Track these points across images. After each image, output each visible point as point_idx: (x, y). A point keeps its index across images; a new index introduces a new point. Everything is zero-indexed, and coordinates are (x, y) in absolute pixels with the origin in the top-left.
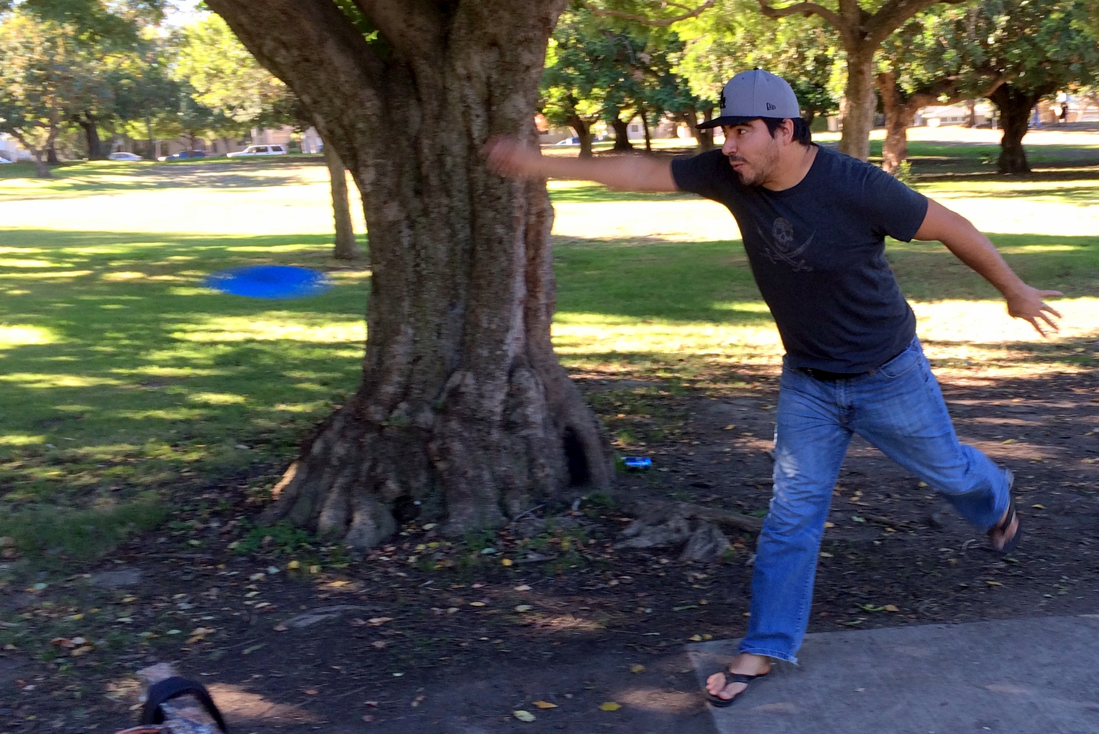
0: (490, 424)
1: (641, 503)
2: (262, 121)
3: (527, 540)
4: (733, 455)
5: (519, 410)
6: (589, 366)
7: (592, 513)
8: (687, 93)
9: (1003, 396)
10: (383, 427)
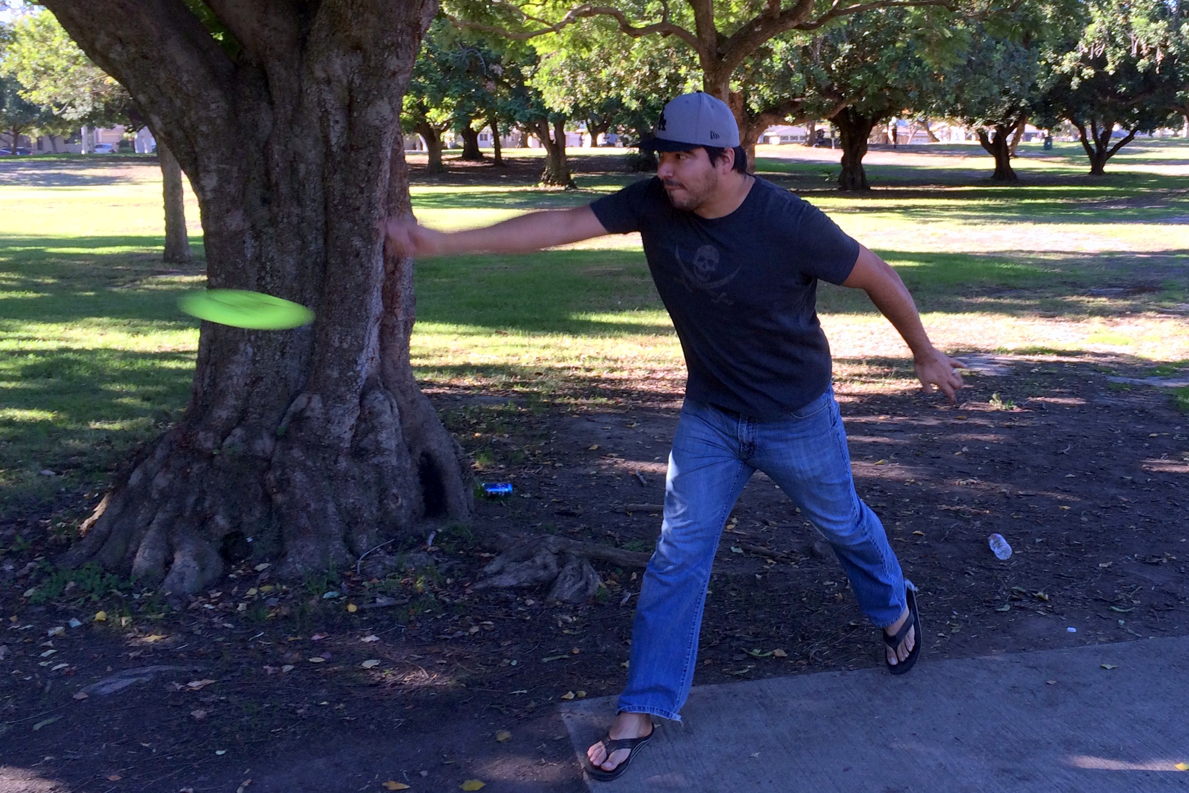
0: (338, 452)
1: (504, 535)
2: (92, 120)
3: (375, 580)
4: (601, 478)
5: (371, 436)
6: (443, 379)
7: (450, 548)
8: (540, 105)
9: (868, 413)
10: (213, 456)
